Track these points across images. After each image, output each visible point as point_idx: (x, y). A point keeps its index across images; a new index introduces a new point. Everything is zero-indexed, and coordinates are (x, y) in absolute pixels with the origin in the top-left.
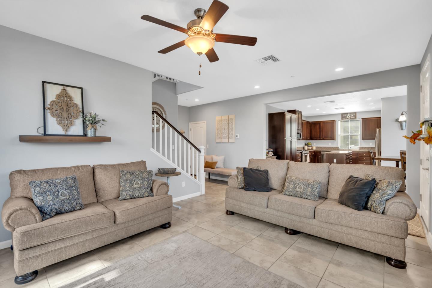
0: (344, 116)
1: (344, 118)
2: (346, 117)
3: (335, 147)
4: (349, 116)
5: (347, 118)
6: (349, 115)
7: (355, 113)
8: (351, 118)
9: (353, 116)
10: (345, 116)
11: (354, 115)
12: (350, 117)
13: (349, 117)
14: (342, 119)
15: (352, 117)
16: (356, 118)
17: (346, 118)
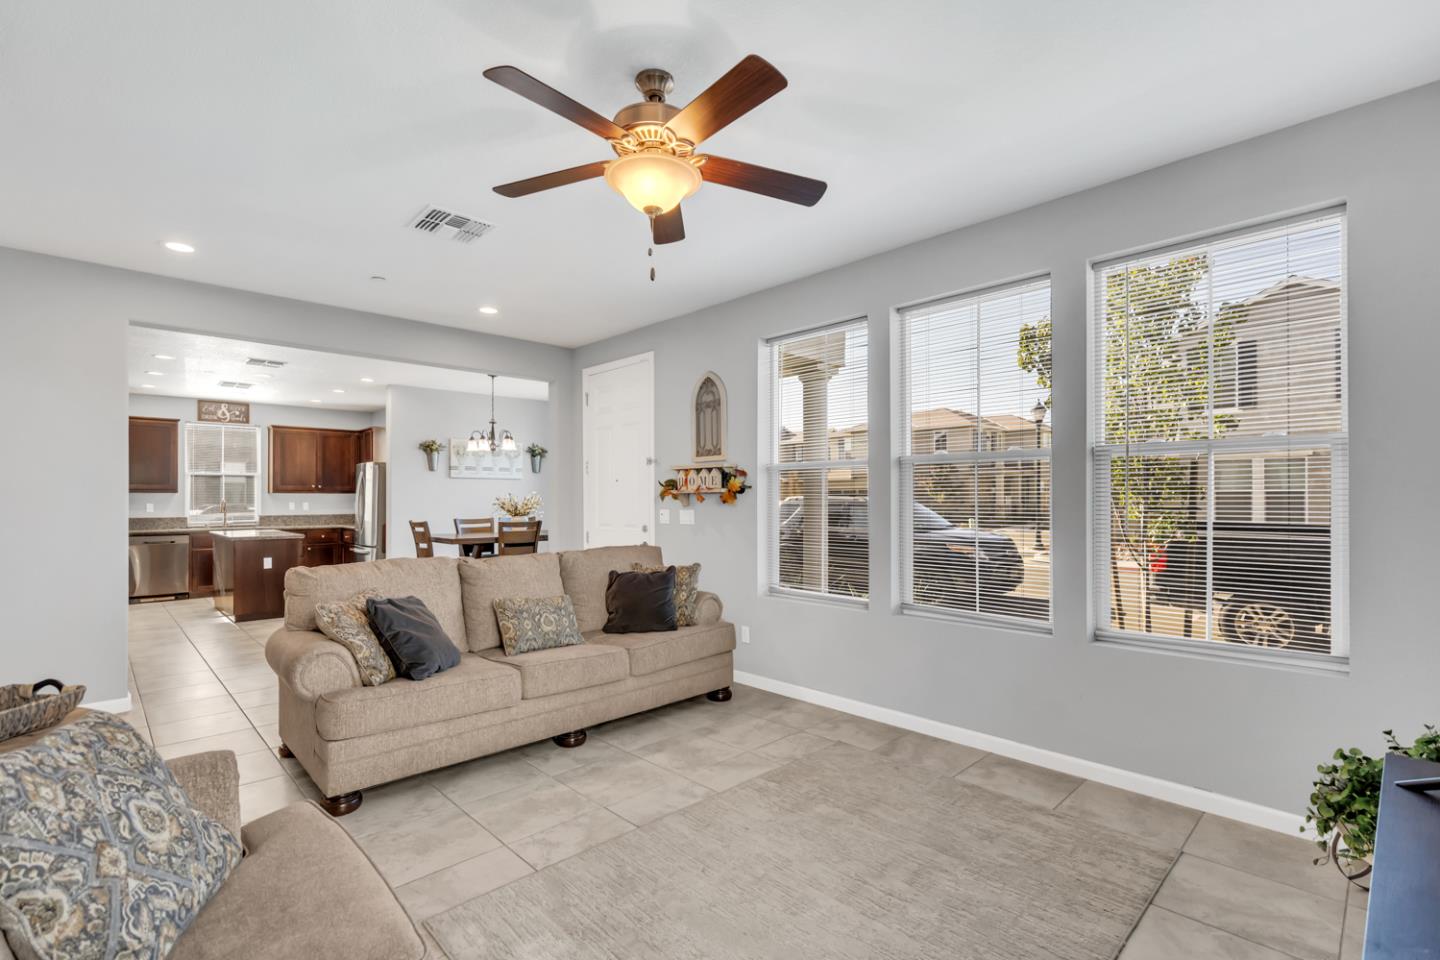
0: (206, 408)
1: (207, 417)
2: (215, 413)
3: (172, 519)
4: (226, 412)
5: (219, 420)
6: (224, 408)
7: (247, 405)
8: (230, 421)
9: (237, 413)
10: (212, 408)
11: (241, 412)
12: (228, 415)
13: (224, 414)
14: (200, 419)
15: (237, 416)
16: (247, 422)
17: (216, 418)
